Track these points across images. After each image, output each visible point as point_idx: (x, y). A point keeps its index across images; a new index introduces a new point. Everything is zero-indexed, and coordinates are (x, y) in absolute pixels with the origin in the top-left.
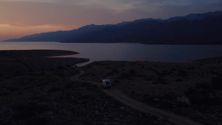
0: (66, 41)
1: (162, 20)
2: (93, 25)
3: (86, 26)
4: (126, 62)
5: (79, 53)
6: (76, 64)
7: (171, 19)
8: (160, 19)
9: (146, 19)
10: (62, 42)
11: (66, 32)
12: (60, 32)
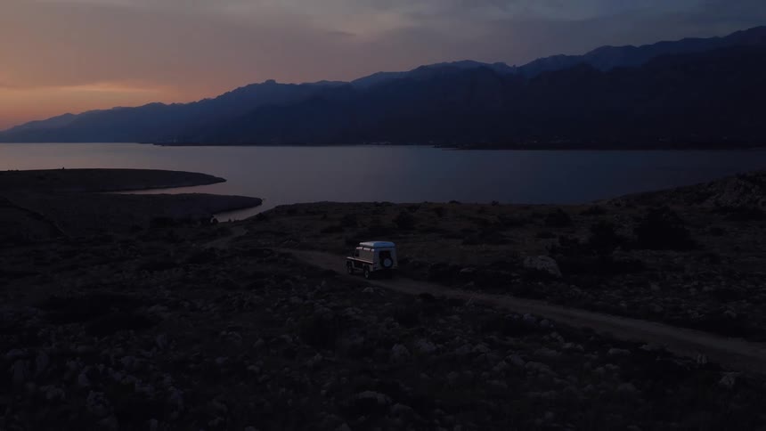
0: (175, 141)
1: (509, 67)
2: (271, 83)
3: (249, 86)
4: (388, 204)
5: (224, 181)
6: (215, 217)
7: (540, 63)
8: (502, 65)
9: (454, 62)
10: (163, 145)
11: (176, 109)
12: (155, 110)
